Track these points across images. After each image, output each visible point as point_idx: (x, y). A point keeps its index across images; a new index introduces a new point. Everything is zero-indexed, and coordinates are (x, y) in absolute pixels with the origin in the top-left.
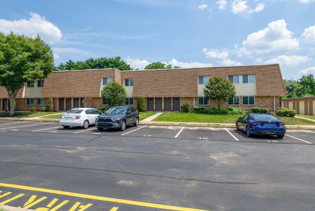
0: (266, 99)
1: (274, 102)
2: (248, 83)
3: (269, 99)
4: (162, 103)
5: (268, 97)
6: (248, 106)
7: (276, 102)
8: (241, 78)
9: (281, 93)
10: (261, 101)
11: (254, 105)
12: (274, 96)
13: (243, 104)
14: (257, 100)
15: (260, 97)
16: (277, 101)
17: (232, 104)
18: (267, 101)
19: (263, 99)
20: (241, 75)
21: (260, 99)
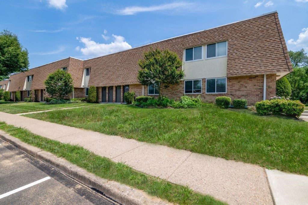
0: (249, 82)
1: (263, 86)
2: (215, 56)
3: (254, 81)
4: (114, 93)
5: (251, 78)
6: (214, 95)
7: (268, 87)
8: (204, 50)
9: (278, 67)
10: (237, 86)
11: (226, 92)
12: (263, 75)
13: (207, 92)
14: (230, 84)
15: (236, 78)
16: (270, 84)
17: (191, 92)
18: (250, 86)
19: (241, 83)
20: (204, 44)
21: (235, 82)
